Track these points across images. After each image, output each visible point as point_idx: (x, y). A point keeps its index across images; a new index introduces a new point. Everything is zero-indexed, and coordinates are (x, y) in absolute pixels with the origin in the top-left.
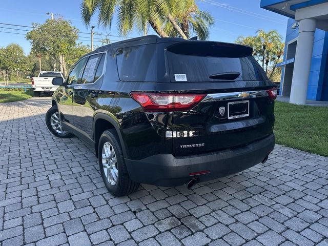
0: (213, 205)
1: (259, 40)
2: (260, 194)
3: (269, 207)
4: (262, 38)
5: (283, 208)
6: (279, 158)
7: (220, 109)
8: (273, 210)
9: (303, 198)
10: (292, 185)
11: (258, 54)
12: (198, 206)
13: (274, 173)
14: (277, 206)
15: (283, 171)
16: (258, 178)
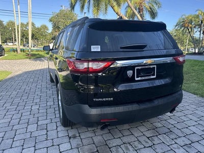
0: (125, 139)
1: (198, 16)
2: (165, 134)
3: (168, 146)
4: (200, 16)
5: (179, 148)
6: (192, 106)
7: (128, 72)
8: (170, 149)
9: (200, 142)
10: (194, 129)
11: (197, 27)
12: (114, 138)
13: (183, 118)
14: (175, 146)
15: (191, 117)
16: (169, 121)
